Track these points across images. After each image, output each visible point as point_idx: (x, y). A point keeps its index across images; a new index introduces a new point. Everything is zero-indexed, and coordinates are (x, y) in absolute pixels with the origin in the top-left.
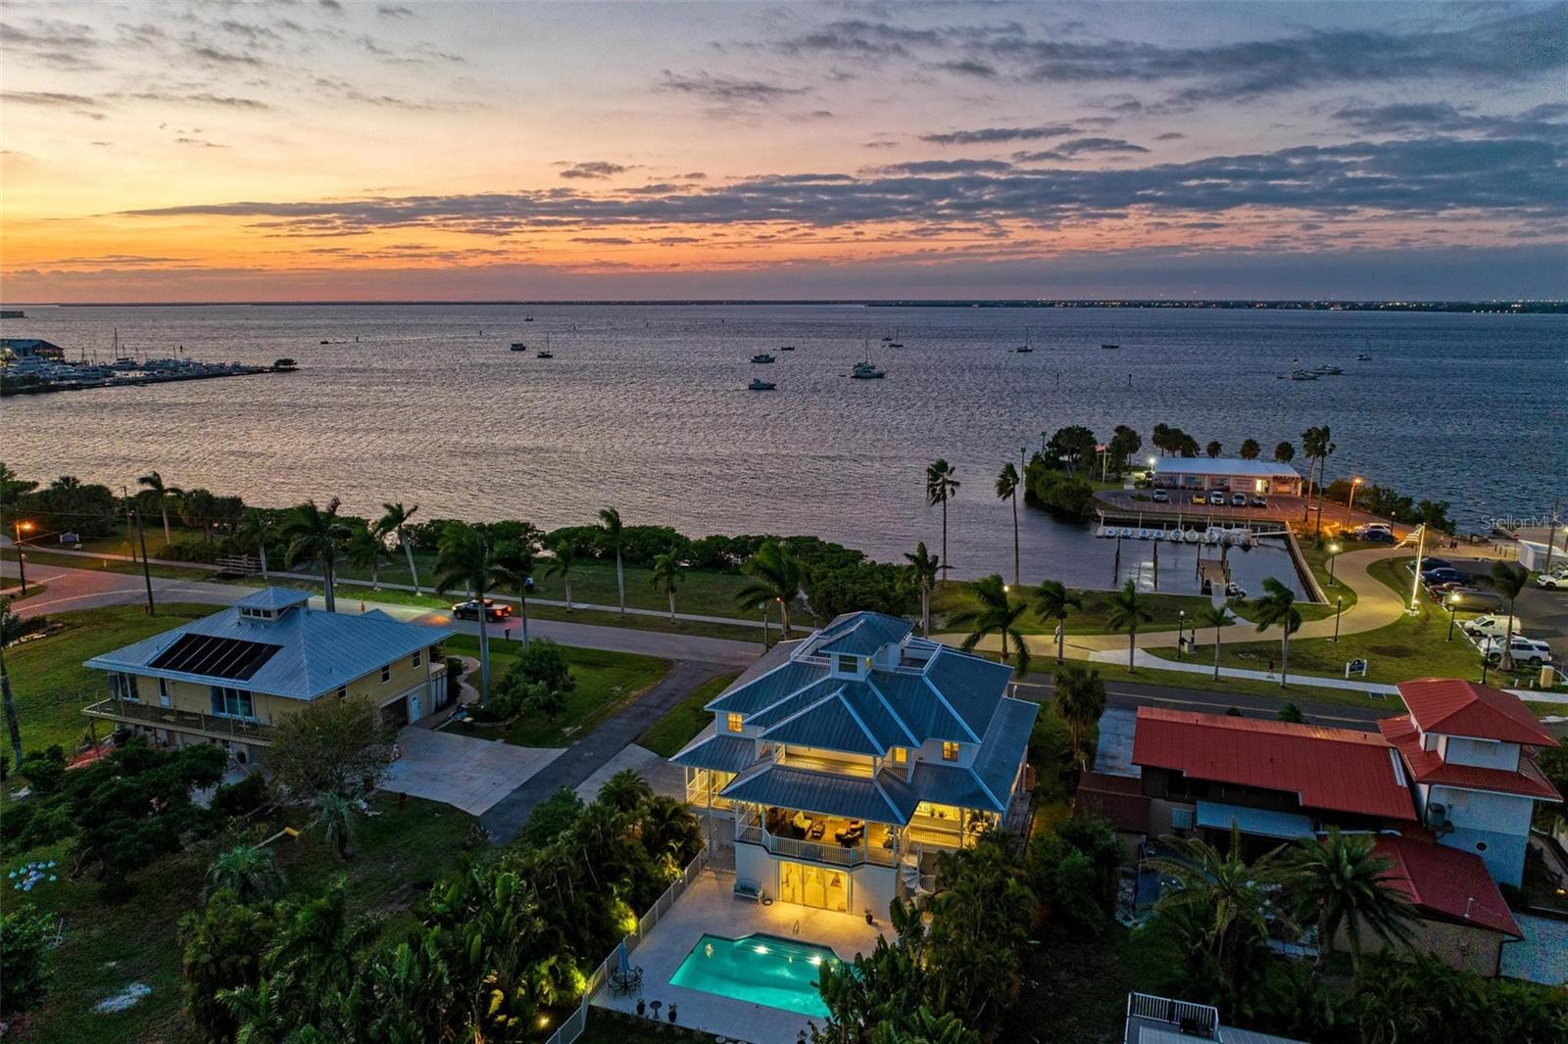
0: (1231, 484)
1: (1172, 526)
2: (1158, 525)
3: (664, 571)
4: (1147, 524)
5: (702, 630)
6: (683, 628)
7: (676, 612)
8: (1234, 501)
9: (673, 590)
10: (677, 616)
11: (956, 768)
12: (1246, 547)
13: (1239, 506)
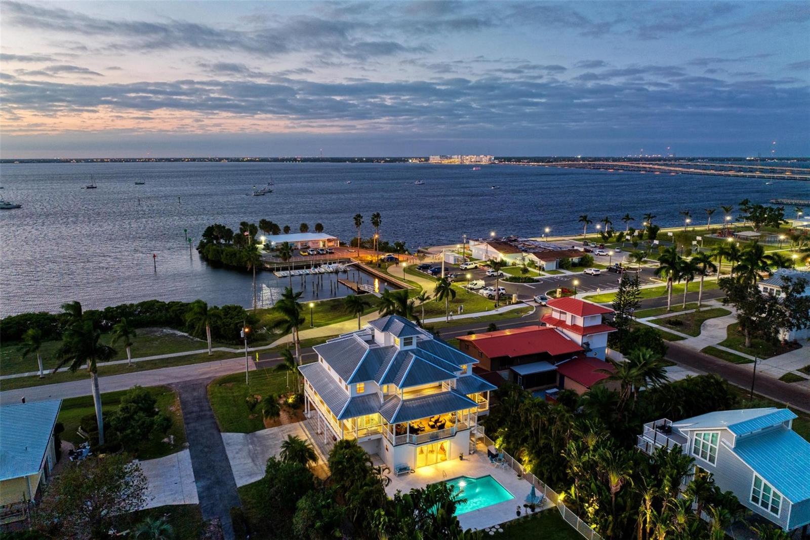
0: (310, 244)
1: (308, 267)
2: (301, 268)
3: (122, 333)
4: (297, 268)
5: (155, 365)
6: (141, 367)
7: (131, 358)
8: (321, 252)
9: (129, 345)
10: (133, 360)
11: (466, 377)
12: (345, 272)
13: (323, 254)
